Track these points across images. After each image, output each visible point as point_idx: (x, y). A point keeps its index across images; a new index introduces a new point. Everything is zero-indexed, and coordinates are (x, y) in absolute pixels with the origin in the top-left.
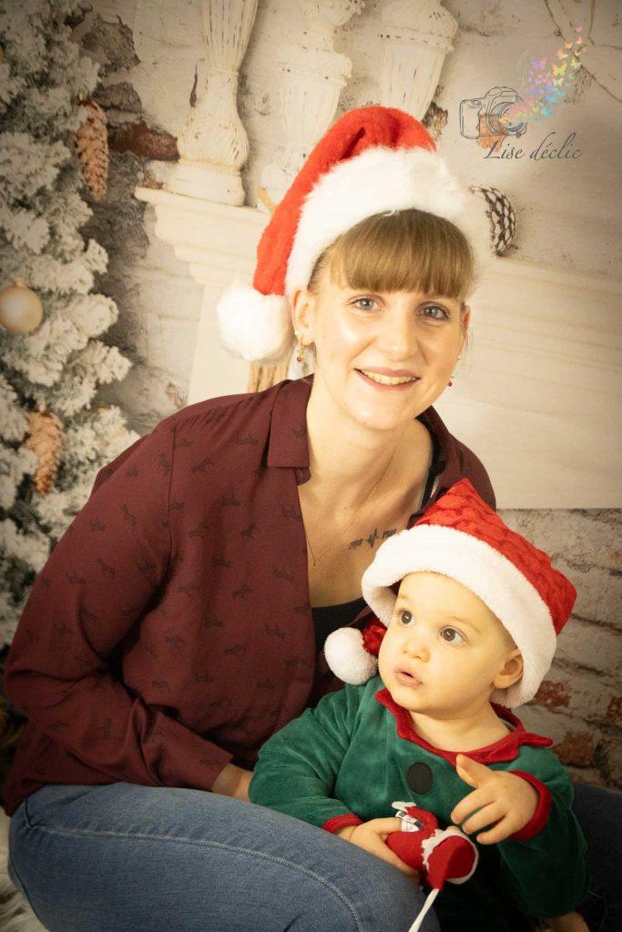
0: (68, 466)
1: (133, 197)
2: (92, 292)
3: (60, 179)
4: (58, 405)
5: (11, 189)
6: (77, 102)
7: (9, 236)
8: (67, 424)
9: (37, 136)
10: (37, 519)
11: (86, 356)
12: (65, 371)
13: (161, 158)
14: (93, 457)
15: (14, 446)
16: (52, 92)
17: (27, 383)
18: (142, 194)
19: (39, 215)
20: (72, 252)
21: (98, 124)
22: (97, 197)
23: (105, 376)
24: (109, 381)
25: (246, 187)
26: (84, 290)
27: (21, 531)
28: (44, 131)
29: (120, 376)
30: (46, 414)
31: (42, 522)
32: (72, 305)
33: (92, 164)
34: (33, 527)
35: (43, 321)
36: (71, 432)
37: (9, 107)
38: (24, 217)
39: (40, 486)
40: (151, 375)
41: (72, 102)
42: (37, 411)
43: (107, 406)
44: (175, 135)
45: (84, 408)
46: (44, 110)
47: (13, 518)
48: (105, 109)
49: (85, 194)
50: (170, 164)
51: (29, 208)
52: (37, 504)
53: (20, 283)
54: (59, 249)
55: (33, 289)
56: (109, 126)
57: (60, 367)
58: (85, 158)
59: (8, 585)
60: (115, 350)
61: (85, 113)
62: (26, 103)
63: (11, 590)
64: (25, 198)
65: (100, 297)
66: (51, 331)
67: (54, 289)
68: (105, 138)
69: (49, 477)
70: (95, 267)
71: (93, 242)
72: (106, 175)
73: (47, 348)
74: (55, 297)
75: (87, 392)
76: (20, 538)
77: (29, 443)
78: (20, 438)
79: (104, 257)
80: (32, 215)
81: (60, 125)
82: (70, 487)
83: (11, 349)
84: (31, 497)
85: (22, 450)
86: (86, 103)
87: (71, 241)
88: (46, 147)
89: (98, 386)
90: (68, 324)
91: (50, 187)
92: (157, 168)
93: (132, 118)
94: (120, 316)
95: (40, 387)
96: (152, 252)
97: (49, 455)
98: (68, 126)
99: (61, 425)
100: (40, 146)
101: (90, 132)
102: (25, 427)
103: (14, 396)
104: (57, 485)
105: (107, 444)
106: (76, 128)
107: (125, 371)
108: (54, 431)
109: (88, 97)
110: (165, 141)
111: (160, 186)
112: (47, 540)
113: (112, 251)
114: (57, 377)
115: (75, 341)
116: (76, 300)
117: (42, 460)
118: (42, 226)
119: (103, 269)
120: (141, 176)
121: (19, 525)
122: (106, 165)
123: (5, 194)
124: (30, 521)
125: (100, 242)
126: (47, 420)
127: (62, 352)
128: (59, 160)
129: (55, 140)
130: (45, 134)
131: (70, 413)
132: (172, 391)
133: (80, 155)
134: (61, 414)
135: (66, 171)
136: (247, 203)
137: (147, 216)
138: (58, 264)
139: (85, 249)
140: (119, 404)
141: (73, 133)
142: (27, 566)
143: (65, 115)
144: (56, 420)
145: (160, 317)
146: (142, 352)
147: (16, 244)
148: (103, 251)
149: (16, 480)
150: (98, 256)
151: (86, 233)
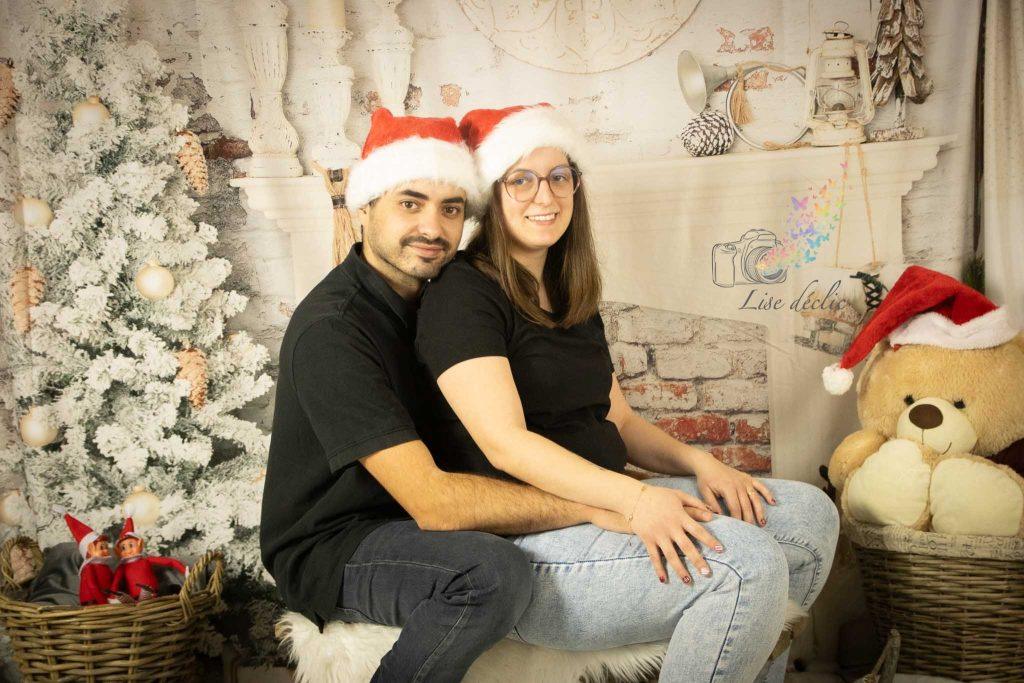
0: (215, 382)
1: (229, 186)
2: (208, 257)
3: (168, 187)
4: (199, 341)
5: (132, 201)
6: (174, 133)
7: (138, 235)
8: (209, 352)
9: (144, 162)
10: (198, 428)
11: (213, 302)
12: (199, 316)
13: (240, 156)
14: (232, 370)
15: (170, 379)
16: (150, 131)
17: (173, 332)
18: (234, 183)
19: (157, 214)
20: (188, 234)
21: (194, 145)
22: (201, 193)
23: (230, 312)
24: (233, 315)
25: (302, 163)
26: (203, 257)
27: (186, 440)
28: (149, 158)
29: (241, 309)
30: (191, 350)
31: (202, 429)
32: (194, 271)
33: (194, 173)
34: (195, 433)
35: (176, 286)
36: (212, 357)
37: (120, 147)
38: (146, 218)
39: (196, 402)
40: (265, 302)
41: (171, 134)
42: (184, 350)
43: (236, 331)
44: (245, 140)
45: (219, 338)
46: (146, 143)
47: (177, 432)
48: (198, 134)
49: (191, 193)
50: (247, 159)
51: (148, 211)
52: (196, 416)
53: (152, 264)
54: (177, 235)
55: (163, 266)
56: (203, 145)
57: (195, 315)
58: (187, 169)
59: (181, 484)
60: (234, 292)
61: (182, 140)
62: (131, 141)
63: (184, 487)
64: (144, 205)
65: (215, 260)
66: (183, 291)
67: (179, 262)
68: (202, 153)
69: (202, 394)
70: (208, 240)
71: (202, 225)
72: (207, 177)
73: (182, 304)
74: (180, 267)
75: (218, 327)
76: (186, 444)
77: (181, 374)
78: (174, 373)
79: (214, 231)
80: (152, 215)
81: (162, 152)
82: (220, 395)
83: (154, 312)
84: (190, 413)
85: (176, 381)
86: (183, 132)
87: (184, 226)
88: (153, 168)
89: (226, 320)
90: (195, 283)
91: (161, 194)
92: (240, 164)
93: (216, 136)
94: (233, 269)
95: (182, 332)
96: (249, 219)
97: (199, 378)
98: (169, 151)
99: (204, 355)
100: (147, 168)
101: (189, 151)
102: (176, 364)
103: (164, 344)
104: (209, 398)
105: (242, 358)
106: (176, 151)
107: (244, 304)
108: (201, 360)
109: (184, 129)
110: (241, 145)
111: (244, 175)
112: (209, 439)
113: (220, 226)
114: (194, 322)
115: (203, 293)
116: (197, 266)
117: (195, 383)
118: (161, 221)
119: (214, 240)
120: (231, 171)
121: (183, 436)
122: (206, 170)
123: (129, 206)
124: (193, 430)
125: (208, 222)
126: (193, 354)
127: (195, 304)
128: (165, 175)
129: (160, 161)
130: (150, 159)
131: (209, 344)
132: (284, 307)
133: (182, 168)
134: (202, 346)
135: (171, 181)
136: (305, 173)
137: (241, 196)
138: (178, 244)
139: (197, 230)
140: (244, 328)
141: (174, 155)
142: (195, 464)
143: (165, 144)
144: (200, 352)
145: (264, 261)
146: (255, 288)
147: (143, 238)
148: (212, 228)
149: (174, 403)
150: (209, 233)
151: (195, 219)
